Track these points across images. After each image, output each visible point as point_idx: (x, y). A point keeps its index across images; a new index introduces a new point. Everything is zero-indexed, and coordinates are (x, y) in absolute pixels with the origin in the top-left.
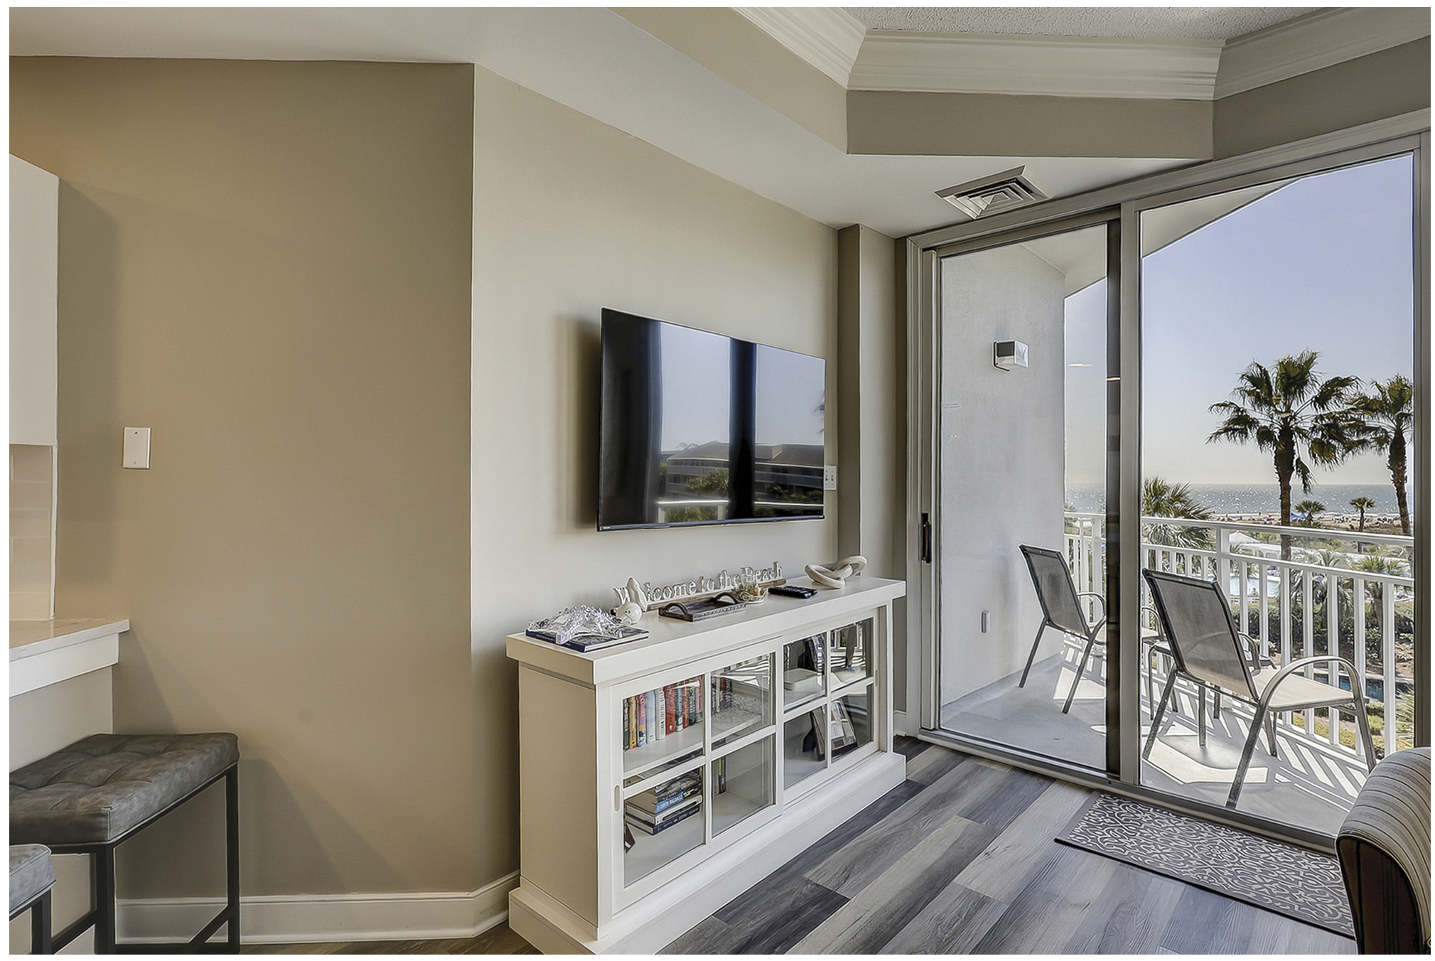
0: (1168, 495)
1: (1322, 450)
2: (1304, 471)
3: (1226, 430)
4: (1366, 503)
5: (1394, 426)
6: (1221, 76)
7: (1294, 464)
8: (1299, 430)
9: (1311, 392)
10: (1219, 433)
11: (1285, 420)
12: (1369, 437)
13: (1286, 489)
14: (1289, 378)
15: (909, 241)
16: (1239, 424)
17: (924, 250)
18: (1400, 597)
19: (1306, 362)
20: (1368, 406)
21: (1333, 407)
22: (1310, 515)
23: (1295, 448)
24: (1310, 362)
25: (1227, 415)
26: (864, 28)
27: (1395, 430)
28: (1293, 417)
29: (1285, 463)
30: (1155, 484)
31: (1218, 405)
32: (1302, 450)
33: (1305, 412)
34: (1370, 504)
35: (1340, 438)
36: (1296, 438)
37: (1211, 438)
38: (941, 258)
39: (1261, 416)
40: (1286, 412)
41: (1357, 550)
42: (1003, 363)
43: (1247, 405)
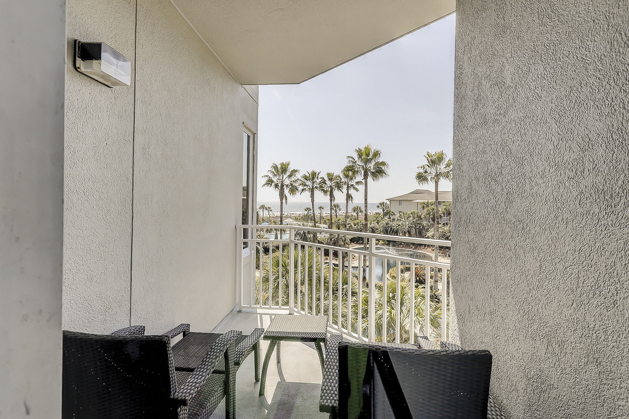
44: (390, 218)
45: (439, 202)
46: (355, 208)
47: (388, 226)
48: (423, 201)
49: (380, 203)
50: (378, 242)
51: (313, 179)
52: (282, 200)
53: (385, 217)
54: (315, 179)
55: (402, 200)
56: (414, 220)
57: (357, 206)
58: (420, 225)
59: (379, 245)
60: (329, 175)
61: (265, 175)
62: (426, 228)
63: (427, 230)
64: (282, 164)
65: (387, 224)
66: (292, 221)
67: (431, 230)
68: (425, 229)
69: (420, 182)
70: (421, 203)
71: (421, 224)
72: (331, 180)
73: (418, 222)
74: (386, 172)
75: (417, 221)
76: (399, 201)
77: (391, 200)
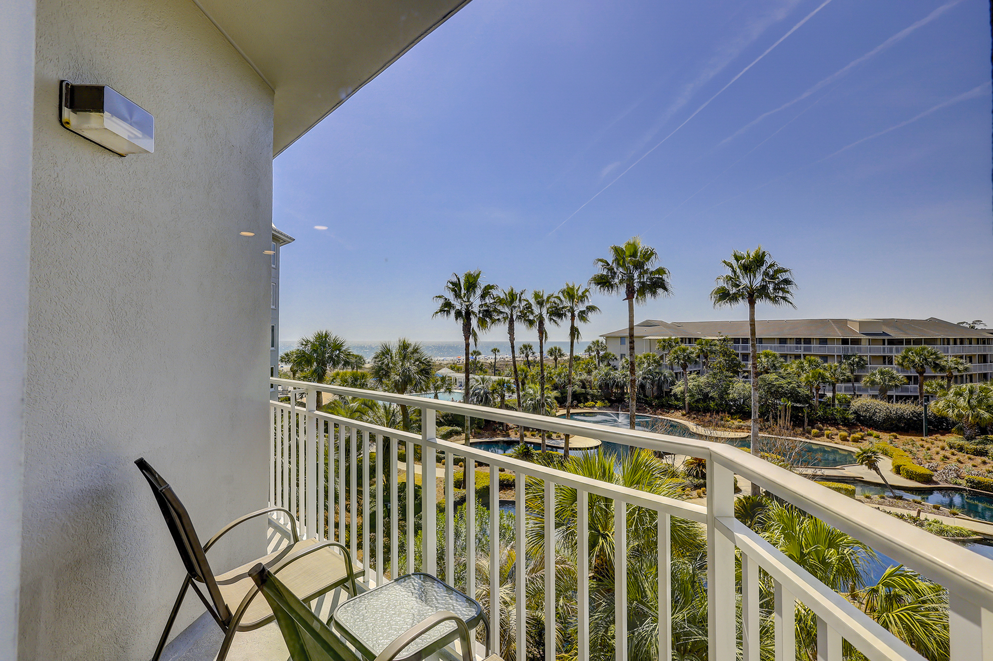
0: (410, 349)
1: (482, 323)
2: (475, 335)
3: (441, 311)
5: (510, 312)
7: (471, 330)
8: (474, 313)
9: (479, 292)
10: (437, 313)
11: (467, 306)
12: (501, 316)
13: (467, 345)
14: (470, 283)
16: (447, 306)
18: (510, 397)
19: (476, 275)
20: (501, 301)
21: (488, 300)
22: (476, 357)
23: (471, 321)
24: (478, 275)
25: (441, 302)
27: (510, 314)
28: (471, 305)
29: (467, 330)
30: (404, 342)
31: (436, 297)
32: (474, 322)
33: (476, 303)
34: (498, 351)
35: (491, 318)
36: (472, 317)
37: (433, 316)
39: (457, 304)
40: (468, 302)
41: (493, 374)
43: (451, 297)
44: (609, 365)
45: (757, 338)
46: (552, 349)
47: (609, 378)
48: (662, 338)
49: (593, 342)
50: (594, 404)
51: (512, 301)
52: (467, 338)
53: (601, 363)
54: (517, 303)
55: (625, 337)
56: (650, 368)
57: (554, 347)
58: (660, 375)
59: (596, 409)
60: (537, 296)
61: (438, 295)
62: (670, 379)
63: (673, 383)
64: (468, 276)
65: (607, 374)
66: (449, 372)
67: (680, 383)
68: (668, 381)
69: (716, 302)
70: (659, 341)
71: (662, 374)
72: (541, 304)
73: (657, 371)
74: (669, 287)
75: (655, 369)
76: (621, 337)
77: (608, 337)
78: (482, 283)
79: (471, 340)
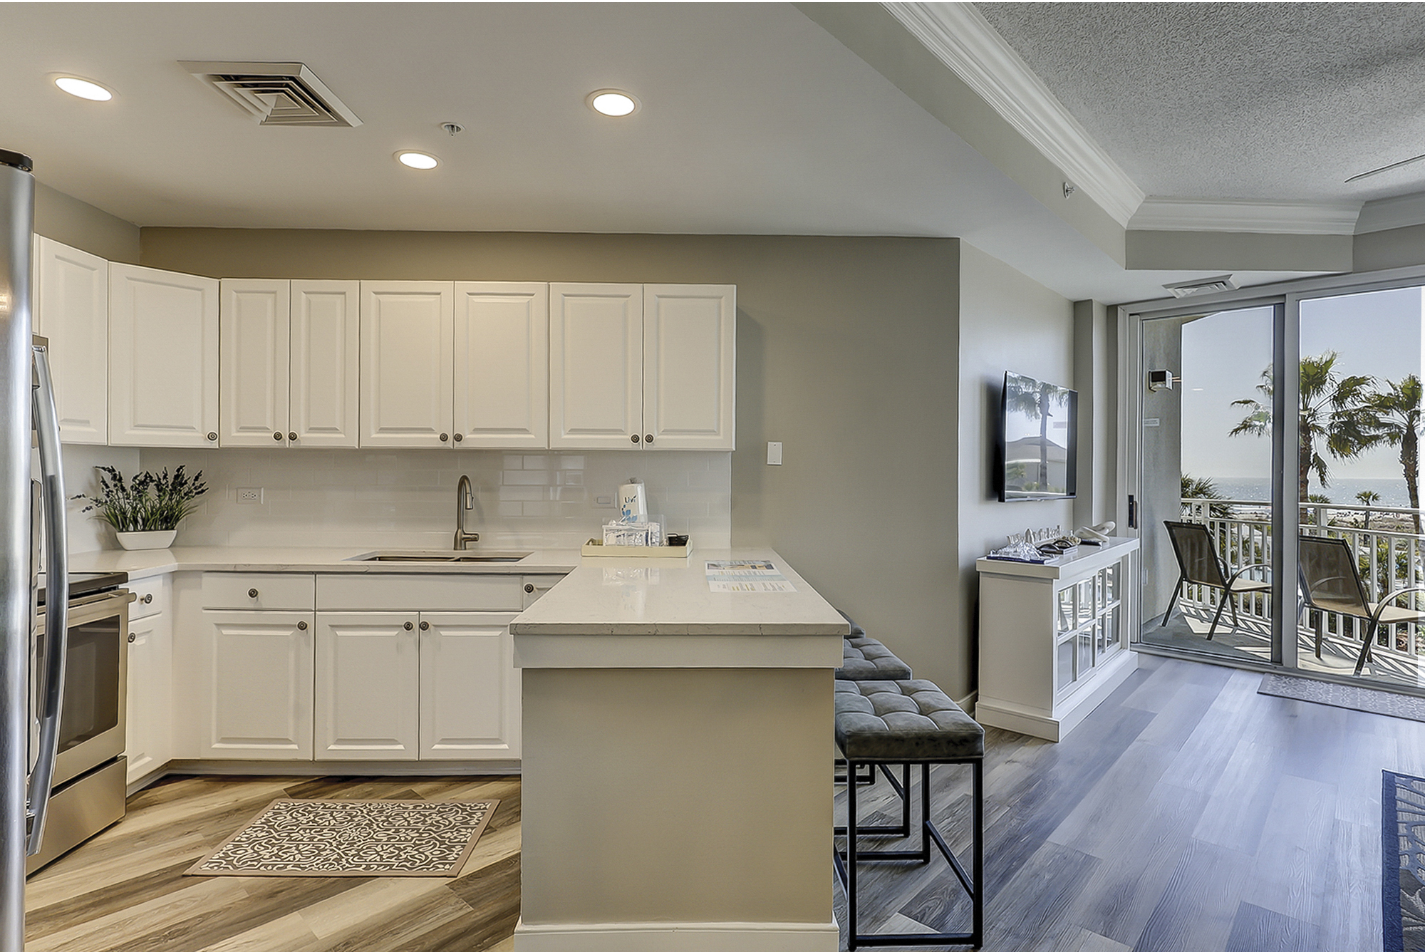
0: (1193, 489)
1: (1339, 445)
2: (1321, 467)
3: (1244, 428)
4: (1371, 497)
5: (1407, 424)
6: (1359, 222)
7: (1312, 458)
8: (1318, 428)
9: (1329, 390)
10: (1239, 428)
11: (1303, 416)
12: (1383, 432)
13: (1303, 482)
14: (1308, 376)
15: (1119, 308)
16: (1260, 419)
17: (1131, 315)
19: (1326, 362)
20: (1384, 404)
21: (1353, 405)
23: (1312, 443)
24: (1329, 363)
25: (1246, 412)
26: (1144, 196)
27: (1407, 426)
28: (1313, 415)
29: (1303, 458)
31: (1237, 402)
33: (1324, 410)
34: (1375, 498)
35: (1359, 435)
36: (1314, 434)
37: (1232, 433)
38: (1143, 320)
40: (1306, 408)
42: (1155, 386)
43: (1268, 401)
78: (1338, 374)
79: (1313, 474)
